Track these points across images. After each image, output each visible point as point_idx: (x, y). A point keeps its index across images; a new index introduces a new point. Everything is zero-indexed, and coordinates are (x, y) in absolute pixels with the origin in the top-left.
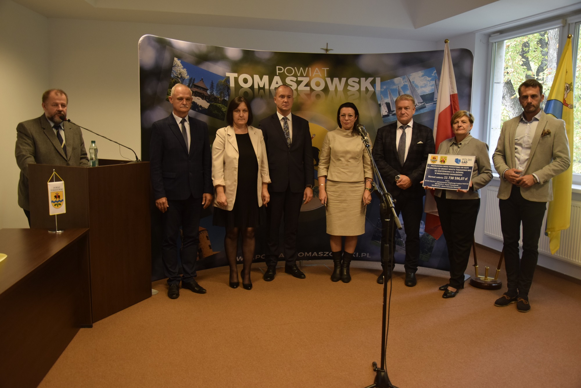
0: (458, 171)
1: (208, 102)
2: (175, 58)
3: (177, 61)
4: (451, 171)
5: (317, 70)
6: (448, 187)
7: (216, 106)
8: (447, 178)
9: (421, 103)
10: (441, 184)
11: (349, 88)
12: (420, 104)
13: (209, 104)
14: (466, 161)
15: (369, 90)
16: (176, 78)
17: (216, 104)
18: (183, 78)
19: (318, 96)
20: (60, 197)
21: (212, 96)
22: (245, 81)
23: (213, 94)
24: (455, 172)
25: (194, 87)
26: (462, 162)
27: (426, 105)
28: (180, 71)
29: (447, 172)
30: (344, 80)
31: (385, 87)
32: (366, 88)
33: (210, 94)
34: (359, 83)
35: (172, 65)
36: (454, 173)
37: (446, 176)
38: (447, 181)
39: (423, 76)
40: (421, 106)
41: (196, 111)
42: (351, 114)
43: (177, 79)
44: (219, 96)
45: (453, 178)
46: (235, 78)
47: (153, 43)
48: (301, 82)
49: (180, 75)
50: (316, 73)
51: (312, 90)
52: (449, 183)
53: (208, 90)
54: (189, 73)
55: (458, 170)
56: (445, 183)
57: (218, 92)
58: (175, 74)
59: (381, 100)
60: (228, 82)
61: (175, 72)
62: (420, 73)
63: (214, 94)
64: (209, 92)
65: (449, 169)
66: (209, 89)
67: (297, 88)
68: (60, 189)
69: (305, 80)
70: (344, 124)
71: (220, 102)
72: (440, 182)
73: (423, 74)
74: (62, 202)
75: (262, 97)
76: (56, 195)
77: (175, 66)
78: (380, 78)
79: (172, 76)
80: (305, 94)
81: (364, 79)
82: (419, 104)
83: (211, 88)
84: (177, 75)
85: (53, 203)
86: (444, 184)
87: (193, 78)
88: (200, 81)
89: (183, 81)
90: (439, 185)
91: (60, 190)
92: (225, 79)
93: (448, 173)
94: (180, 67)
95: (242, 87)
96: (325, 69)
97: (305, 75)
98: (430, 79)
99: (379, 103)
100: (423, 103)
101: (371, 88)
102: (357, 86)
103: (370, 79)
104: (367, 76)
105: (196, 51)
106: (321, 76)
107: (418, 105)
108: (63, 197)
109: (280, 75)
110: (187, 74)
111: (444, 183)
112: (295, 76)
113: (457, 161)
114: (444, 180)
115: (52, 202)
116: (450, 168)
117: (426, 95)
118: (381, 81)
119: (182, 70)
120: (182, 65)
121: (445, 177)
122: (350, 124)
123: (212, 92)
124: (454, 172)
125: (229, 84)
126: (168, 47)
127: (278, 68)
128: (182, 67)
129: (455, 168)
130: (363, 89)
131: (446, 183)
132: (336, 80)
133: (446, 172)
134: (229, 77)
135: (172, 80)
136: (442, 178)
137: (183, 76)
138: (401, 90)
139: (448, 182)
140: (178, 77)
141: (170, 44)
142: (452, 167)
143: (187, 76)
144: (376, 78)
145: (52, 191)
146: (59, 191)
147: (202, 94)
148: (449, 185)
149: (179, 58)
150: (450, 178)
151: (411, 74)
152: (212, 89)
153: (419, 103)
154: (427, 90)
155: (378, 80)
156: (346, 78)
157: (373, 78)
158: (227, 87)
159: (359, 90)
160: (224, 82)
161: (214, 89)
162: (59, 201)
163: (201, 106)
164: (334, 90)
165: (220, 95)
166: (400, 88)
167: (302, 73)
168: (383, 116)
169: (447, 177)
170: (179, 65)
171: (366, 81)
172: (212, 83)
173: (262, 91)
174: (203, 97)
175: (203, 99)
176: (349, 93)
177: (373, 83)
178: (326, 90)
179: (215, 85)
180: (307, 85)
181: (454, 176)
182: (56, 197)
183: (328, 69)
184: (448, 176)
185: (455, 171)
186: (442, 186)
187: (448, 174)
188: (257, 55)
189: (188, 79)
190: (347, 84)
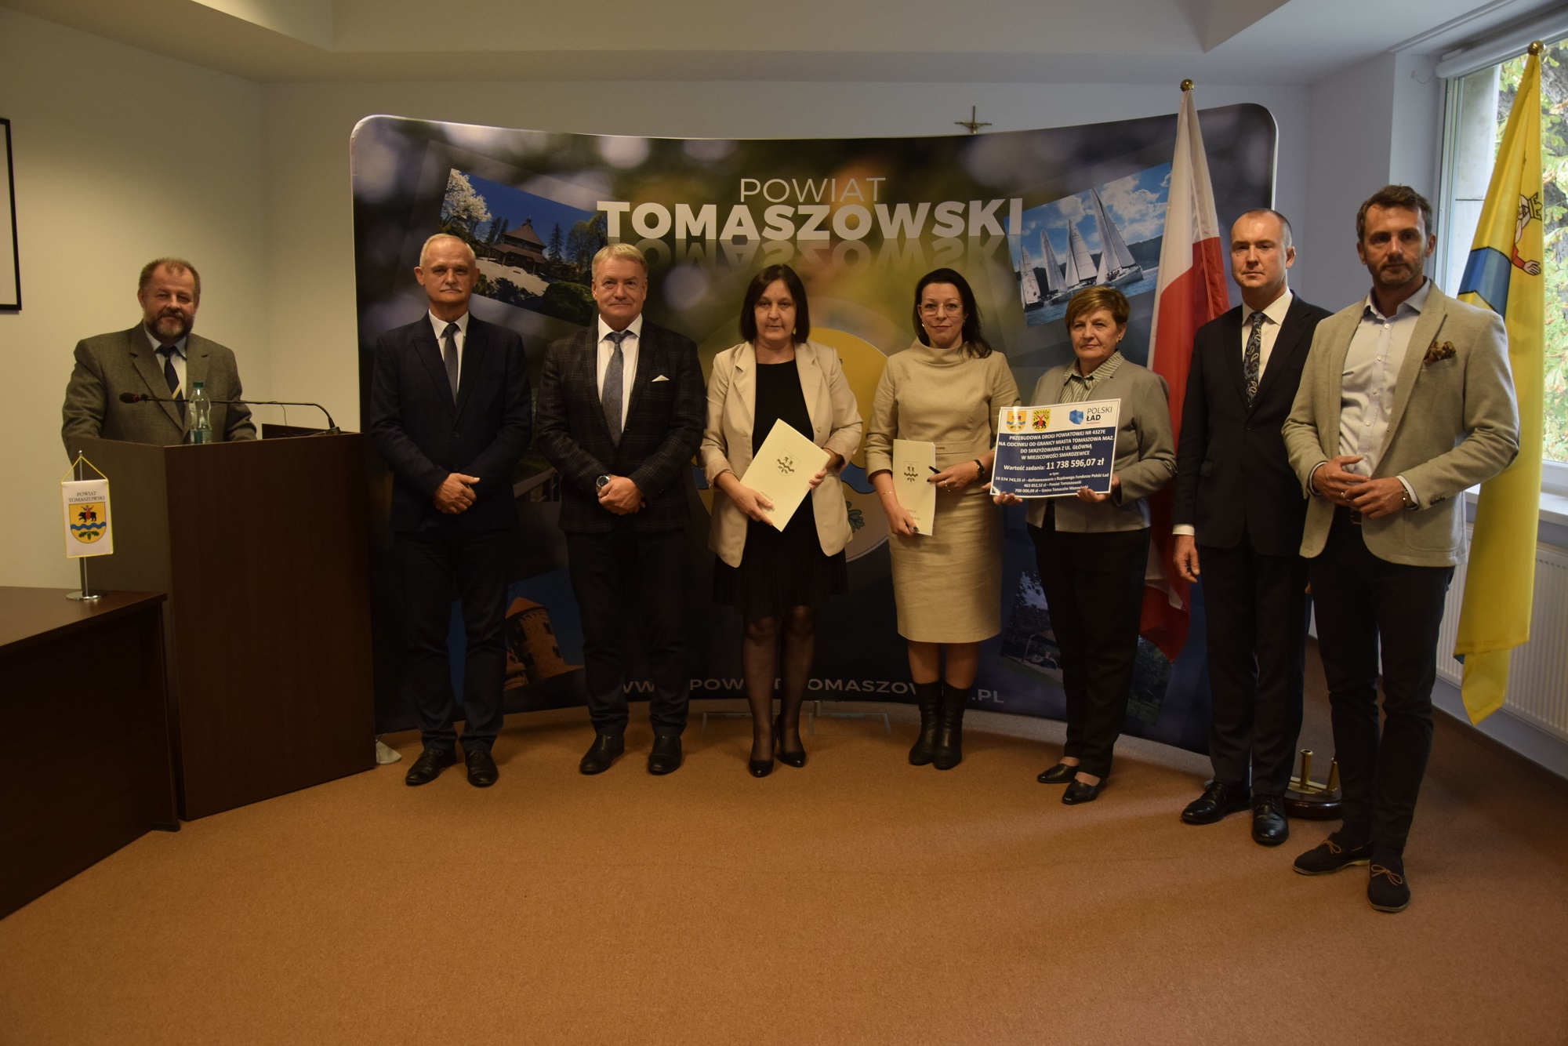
0: (1078, 444)
1: (544, 279)
2: (452, 170)
3: (458, 177)
4: (1061, 445)
5: (852, 184)
6: (1058, 489)
7: (567, 289)
8: (1053, 468)
9: (1129, 267)
10: (1040, 485)
11: (937, 230)
12: (1128, 271)
13: (547, 284)
14: (1097, 414)
15: (992, 234)
16: (454, 222)
17: (566, 283)
18: (476, 220)
19: (851, 254)
20: (97, 516)
21: (557, 263)
22: (652, 221)
23: (558, 257)
24: (1071, 447)
25: (505, 243)
26: (1088, 417)
27: (1144, 272)
28: (465, 201)
29: (1053, 449)
30: (923, 208)
31: (1033, 225)
32: (984, 229)
33: (550, 258)
34: (965, 215)
35: (443, 188)
36: (1068, 451)
37: (1050, 460)
38: (1054, 474)
39: (1137, 188)
40: (1129, 275)
41: (511, 303)
42: (953, 302)
43: (459, 224)
44: (576, 263)
45: (1065, 464)
46: (622, 214)
47: (391, 135)
48: (807, 217)
49: (466, 213)
50: (848, 192)
51: (835, 239)
52: (1058, 478)
53: (545, 247)
54: (490, 208)
55: (1079, 440)
56: (1049, 480)
57: (572, 253)
58: (451, 212)
59: (1022, 262)
60: (602, 225)
61: (453, 205)
62: (1131, 181)
63: (560, 257)
64: (546, 254)
65: (1058, 442)
66: (546, 245)
67: (795, 235)
68: (95, 498)
69: (819, 213)
70: (933, 329)
71: (577, 279)
72: (1038, 480)
73: (1137, 182)
74: (104, 527)
75: (696, 262)
76: (83, 511)
77: (452, 190)
78: (1021, 199)
79: (444, 216)
80: (815, 250)
81: (979, 203)
82: (1124, 270)
83: (552, 243)
84: (458, 212)
85: (74, 530)
86: (1048, 482)
87: (503, 221)
88: (524, 225)
89: (475, 227)
90: (1035, 488)
91: (97, 501)
92: (595, 219)
93: (1056, 452)
94: (467, 193)
95: (642, 238)
96: (876, 180)
97: (817, 200)
98: (1155, 196)
99: (1017, 269)
100: (1135, 268)
101: (995, 230)
102: (958, 225)
103: (995, 204)
104: (985, 194)
105: (516, 149)
106: (862, 200)
107: (1121, 273)
108: (105, 515)
109: (749, 201)
110: (486, 209)
111: (1046, 480)
112: (792, 202)
113: (1073, 416)
114: (1044, 474)
115: (73, 527)
116: (1058, 439)
117: (1144, 243)
118: (1026, 207)
119: (472, 200)
120: (473, 188)
121: (1048, 464)
122: (950, 328)
123: (557, 253)
124: (1068, 448)
125: (604, 230)
126: (432, 142)
127: (745, 182)
128: (472, 191)
129: (1071, 438)
130: (975, 232)
131: (1052, 479)
132: (903, 209)
133: (1049, 450)
134: (605, 213)
135: (443, 226)
136: (1042, 468)
137: (474, 214)
138: (1077, 232)
139: (1056, 476)
140: (459, 218)
141: (440, 136)
142: (1063, 435)
143: (486, 214)
144: (1012, 200)
145: (72, 503)
146: (94, 501)
147: (528, 260)
148: (1058, 484)
149: (464, 170)
150: (1061, 465)
151: (1107, 185)
152: (557, 246)
153: (1123, 268)
154: (1145, 231)
155: (1016, 205)
156: (930, 204)
157: (1004, 200)
158: (600, 237)
159: (964, 237)
160: (591, 226)
161: (561, 245)
162: (94, 525)
163: (524, 291)
164: (895, 237)
165: (579, 259)
166: (1074, 226)
167: (810, 195)
168: (1027, 305)
169: (1053, 463)
170: (464, 187)
171: (983, 208)
172: (557, 229)
173: (696, 246)
174: (530, 266)
175: (528, 273)
176: (936, 245)
177: (1002, 216)
178: (874, 237)
179: (565, 235)
180: (824, 226)
181: (1070, 459)
182: (83, 515)
183: (884, 179)
184: (1055, 460)
185: (1071, 445)
186: (1043, 491)
187: (1054, 456)
188: (689, 151)
189: (488, 222)
190: (931, 219)
